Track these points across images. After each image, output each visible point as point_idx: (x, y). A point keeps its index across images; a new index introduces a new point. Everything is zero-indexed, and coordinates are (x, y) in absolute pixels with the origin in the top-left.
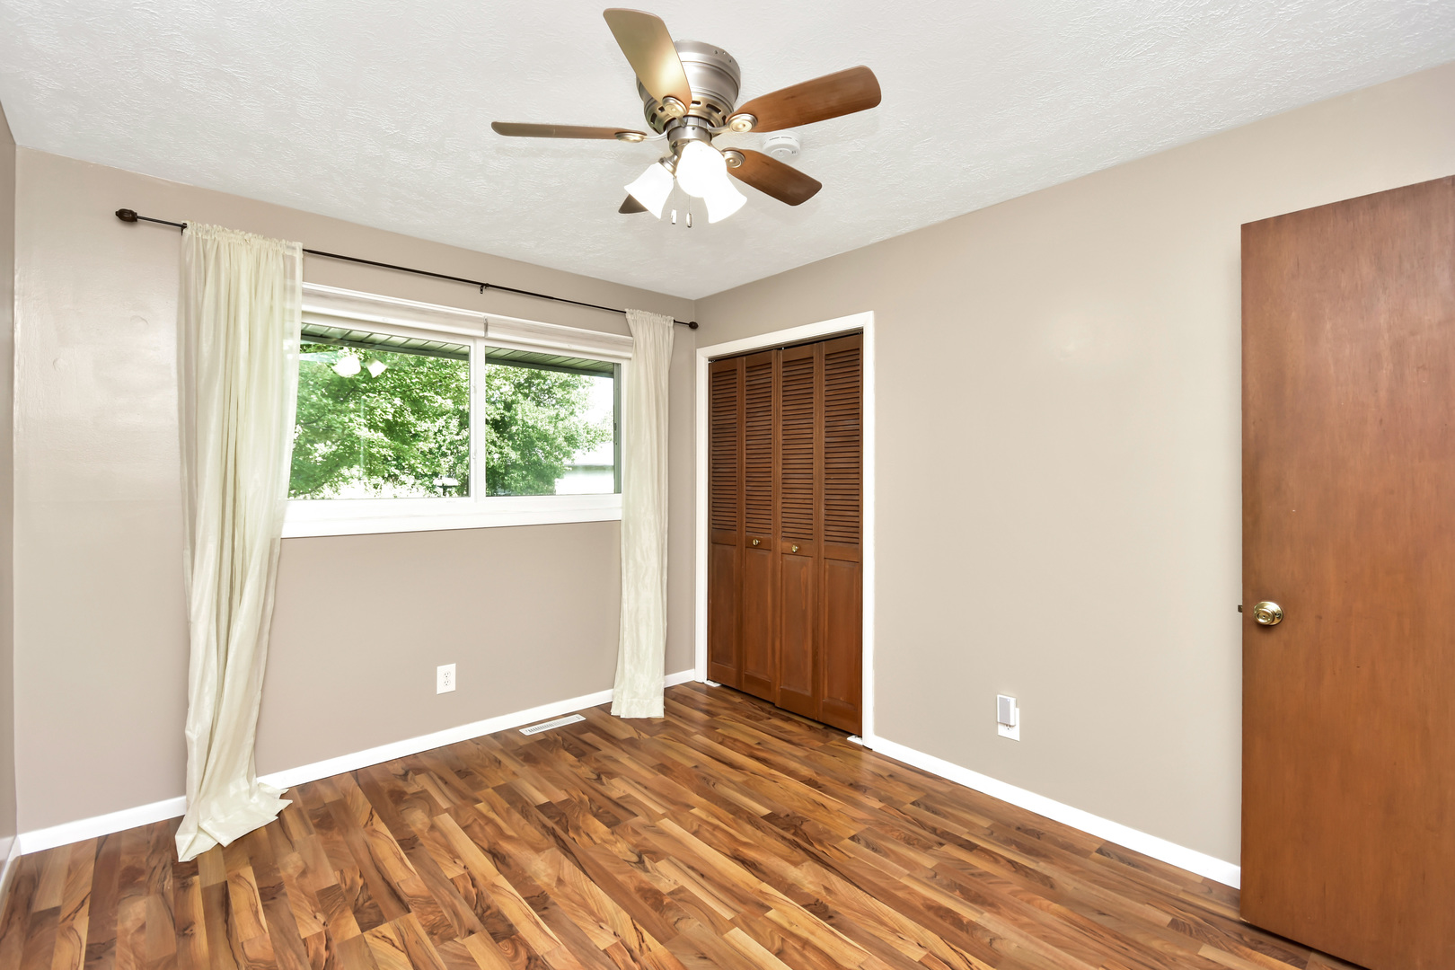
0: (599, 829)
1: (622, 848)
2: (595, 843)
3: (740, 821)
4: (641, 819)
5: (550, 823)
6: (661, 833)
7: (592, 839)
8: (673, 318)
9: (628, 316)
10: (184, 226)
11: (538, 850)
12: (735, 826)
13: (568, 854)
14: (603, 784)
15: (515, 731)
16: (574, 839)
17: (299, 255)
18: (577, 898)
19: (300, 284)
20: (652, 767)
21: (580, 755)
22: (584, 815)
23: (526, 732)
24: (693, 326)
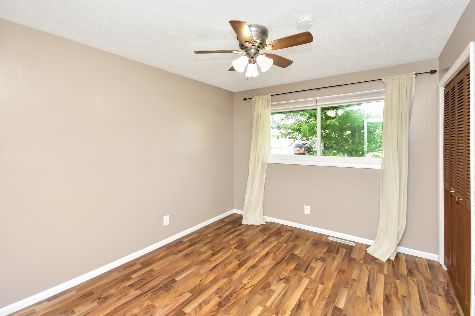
0: (292, 266)
1: (284, 274)
2: (284, 268)
3: (326, 300)
4: (304, 274)
5: (286, 258)
6: (300, 280)
7: (285, 267)
8: (416, 73)
9: (383, 80)
10: (252, 98)
11: (273, 260)
12: (321, 298)
13: (275, 265)
14: (316, 261)
15: (328, 236)
16: (283, 264)
17: (270, 97)
18: (258, 272)
19: (270, 103)
20: (339, 269)
21: (329, 251)
22: (295, 262)
23: (329, 238)
24: (433, 72)
